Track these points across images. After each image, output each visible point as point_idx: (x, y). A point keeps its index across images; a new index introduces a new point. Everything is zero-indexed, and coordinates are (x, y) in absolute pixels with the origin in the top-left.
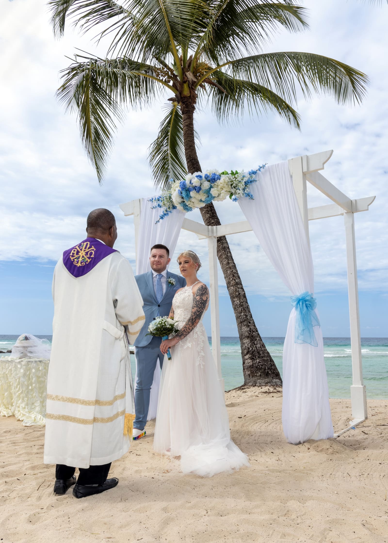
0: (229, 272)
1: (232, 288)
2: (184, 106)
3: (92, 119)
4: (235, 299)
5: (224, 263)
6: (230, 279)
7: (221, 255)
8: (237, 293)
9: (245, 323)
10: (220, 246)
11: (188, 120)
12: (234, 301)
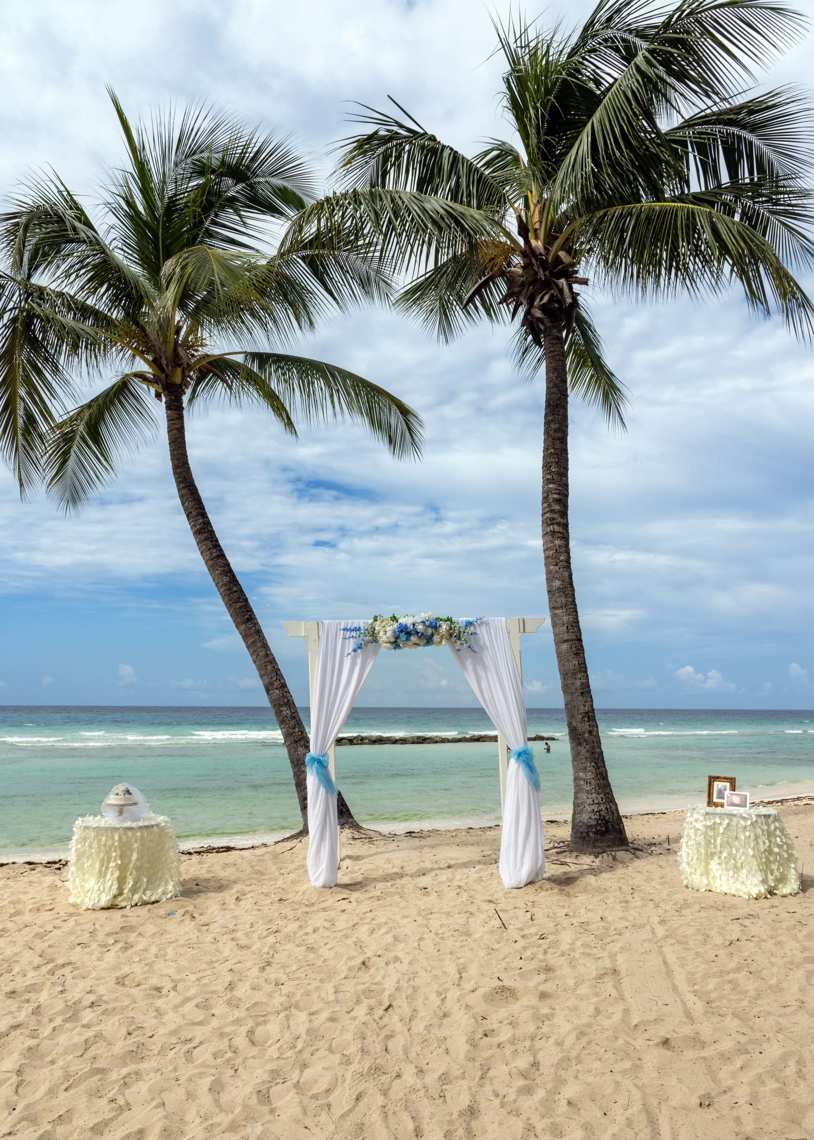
0: (269, 668)
1: (277, 691)
2: (173, 397)
3: (22, 392)
4: (283, 709)
5: (261, 654)
6: (272, 678)
7: (254, 642)
8: (286, 700)
9: (302, 743)
10: (251, 628)
11: (178, 422)
12: (282, 711)
